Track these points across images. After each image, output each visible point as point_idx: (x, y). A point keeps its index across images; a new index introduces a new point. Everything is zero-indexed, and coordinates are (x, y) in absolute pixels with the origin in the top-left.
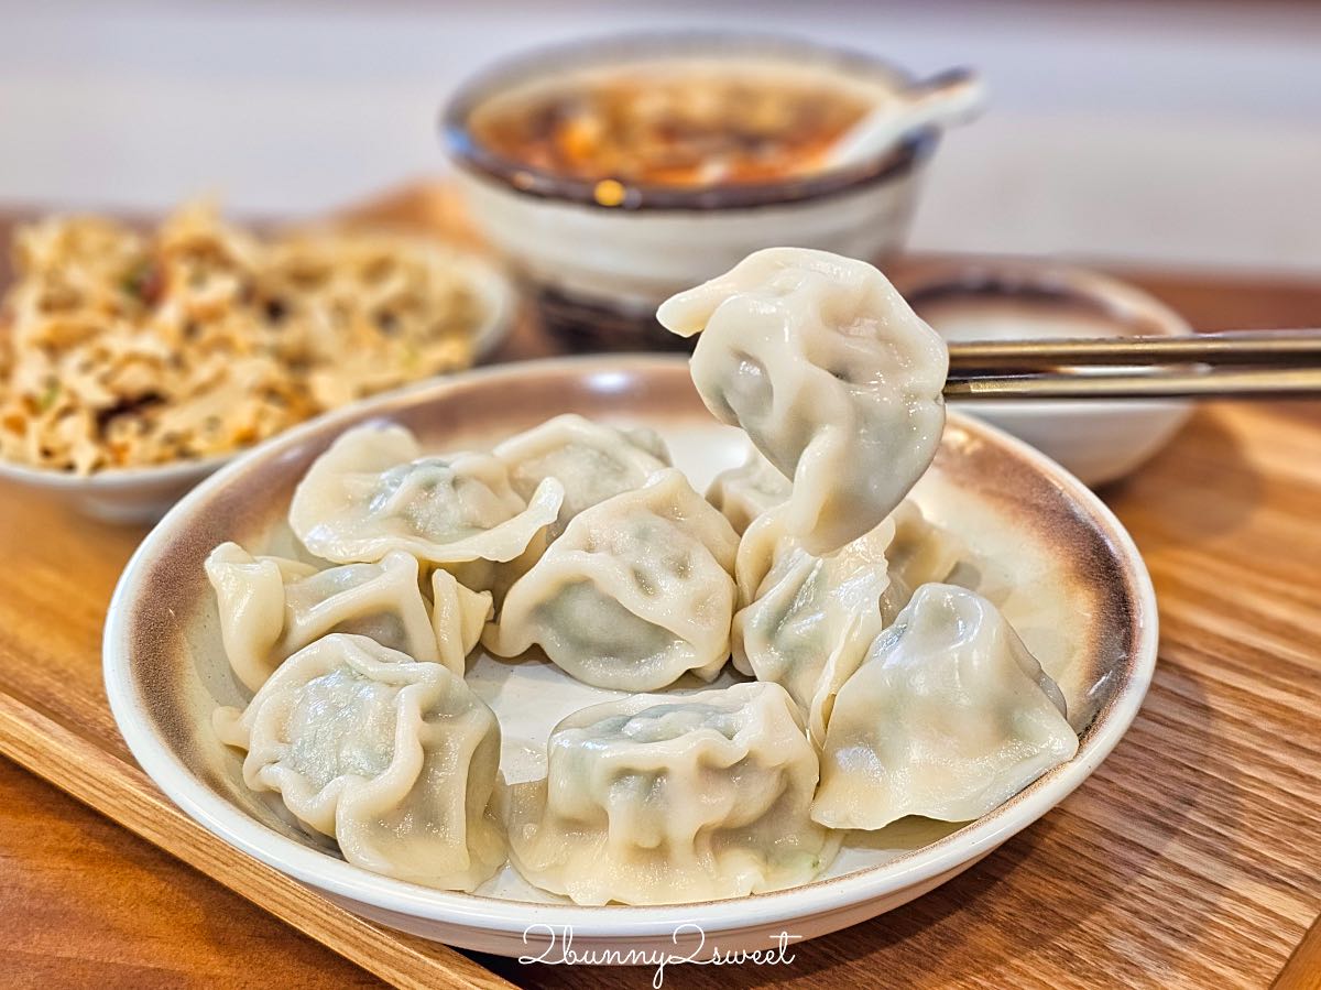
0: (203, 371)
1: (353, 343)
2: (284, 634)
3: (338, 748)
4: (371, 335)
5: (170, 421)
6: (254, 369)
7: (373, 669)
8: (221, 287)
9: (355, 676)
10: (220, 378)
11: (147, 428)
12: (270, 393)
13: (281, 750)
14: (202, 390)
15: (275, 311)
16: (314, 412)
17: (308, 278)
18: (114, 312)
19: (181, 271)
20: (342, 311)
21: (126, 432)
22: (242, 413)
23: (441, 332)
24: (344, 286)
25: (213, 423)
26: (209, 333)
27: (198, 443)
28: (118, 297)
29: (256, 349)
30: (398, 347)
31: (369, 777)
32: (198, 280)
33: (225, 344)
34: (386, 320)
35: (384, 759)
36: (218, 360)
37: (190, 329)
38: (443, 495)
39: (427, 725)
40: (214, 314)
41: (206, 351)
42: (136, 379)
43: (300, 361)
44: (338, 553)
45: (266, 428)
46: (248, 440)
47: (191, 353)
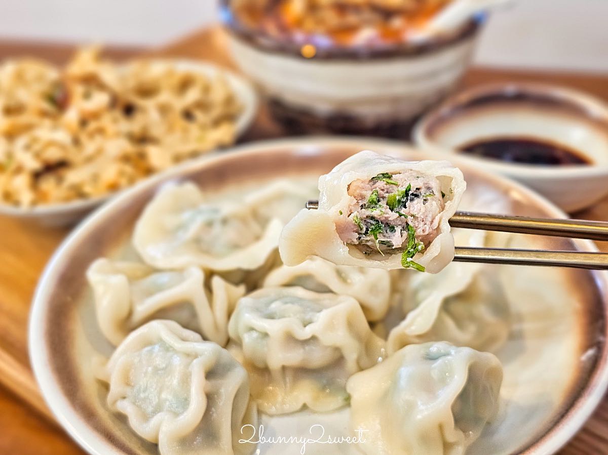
0: (90, 147)
1: (171, 129)
2: (130, 314)
3: (160, 392)
4: (181, 123)
5: (72, 177)
6: (117, 146)
7: (178, 345)
8: (100, 100)
9: (167, 349)
10: (99, 152)
11: (60, 180)
12: (126, 159)
13: (128, 391)
14: (89, 160)
15: (129, 110)
16: (149, 171)
17: (147, 91)
18: (44, 114)
19: (78, 90)
20: (164, 110)
21: (48, 184)
22: (110, 172)
23: (217, 123)
24: (165, 97)
25: (95, 178)
26: (93, 125)
27: (88, 189)
28: (46, 106)
29: (118, 135)
30: (194, 129)
31: (177, 415)
32: (87, 96)
33: (101, 131)
34: (188, 115)
35: (185, 403)
36: (98, 141)
37: (84, 122)
38: (217, 229)
39: (208, 382)
40: (95, 115)
41: (91, 136)
42: (53, 154)
43: (142, 139)
44: (160, 263)
45: (123, 181)
46: (114, 188)
47: (84, 138)
